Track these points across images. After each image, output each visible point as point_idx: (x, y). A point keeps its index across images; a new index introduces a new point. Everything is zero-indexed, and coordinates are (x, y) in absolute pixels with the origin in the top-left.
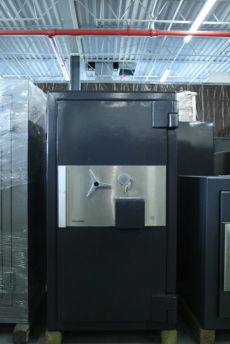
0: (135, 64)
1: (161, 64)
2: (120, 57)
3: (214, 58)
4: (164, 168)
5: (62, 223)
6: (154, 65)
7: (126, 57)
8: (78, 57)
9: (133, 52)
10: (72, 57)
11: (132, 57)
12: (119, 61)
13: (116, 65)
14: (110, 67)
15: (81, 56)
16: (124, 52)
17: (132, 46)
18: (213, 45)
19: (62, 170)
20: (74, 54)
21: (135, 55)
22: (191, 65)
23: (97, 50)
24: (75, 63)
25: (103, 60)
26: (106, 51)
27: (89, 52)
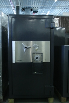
0: (38, 9)
1: (47, 9)
2: (33, 7)
3: (64, 7)
4: (50, 42)
5: (14, 61)
6: (44, 10)
7: (35, 7)
8: (19, 6)
9: (37, 5)
10: (17, 7)
11: (37, 7)
12: (33, 8)
13: (31, 10)
14: (29, 10)
15: (20, 6)
16: (34, 5)
17: (37, 3)
18: (64, 3)
19: (14, 43)
20: (17, 5)
21: (38, 6)
22: (57, 10)
23: (25, 4)
24: (18, 9)
25: (27, 8)
26: (28, 5)
27: (22, 5)
